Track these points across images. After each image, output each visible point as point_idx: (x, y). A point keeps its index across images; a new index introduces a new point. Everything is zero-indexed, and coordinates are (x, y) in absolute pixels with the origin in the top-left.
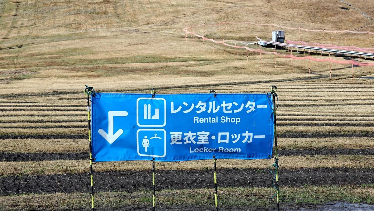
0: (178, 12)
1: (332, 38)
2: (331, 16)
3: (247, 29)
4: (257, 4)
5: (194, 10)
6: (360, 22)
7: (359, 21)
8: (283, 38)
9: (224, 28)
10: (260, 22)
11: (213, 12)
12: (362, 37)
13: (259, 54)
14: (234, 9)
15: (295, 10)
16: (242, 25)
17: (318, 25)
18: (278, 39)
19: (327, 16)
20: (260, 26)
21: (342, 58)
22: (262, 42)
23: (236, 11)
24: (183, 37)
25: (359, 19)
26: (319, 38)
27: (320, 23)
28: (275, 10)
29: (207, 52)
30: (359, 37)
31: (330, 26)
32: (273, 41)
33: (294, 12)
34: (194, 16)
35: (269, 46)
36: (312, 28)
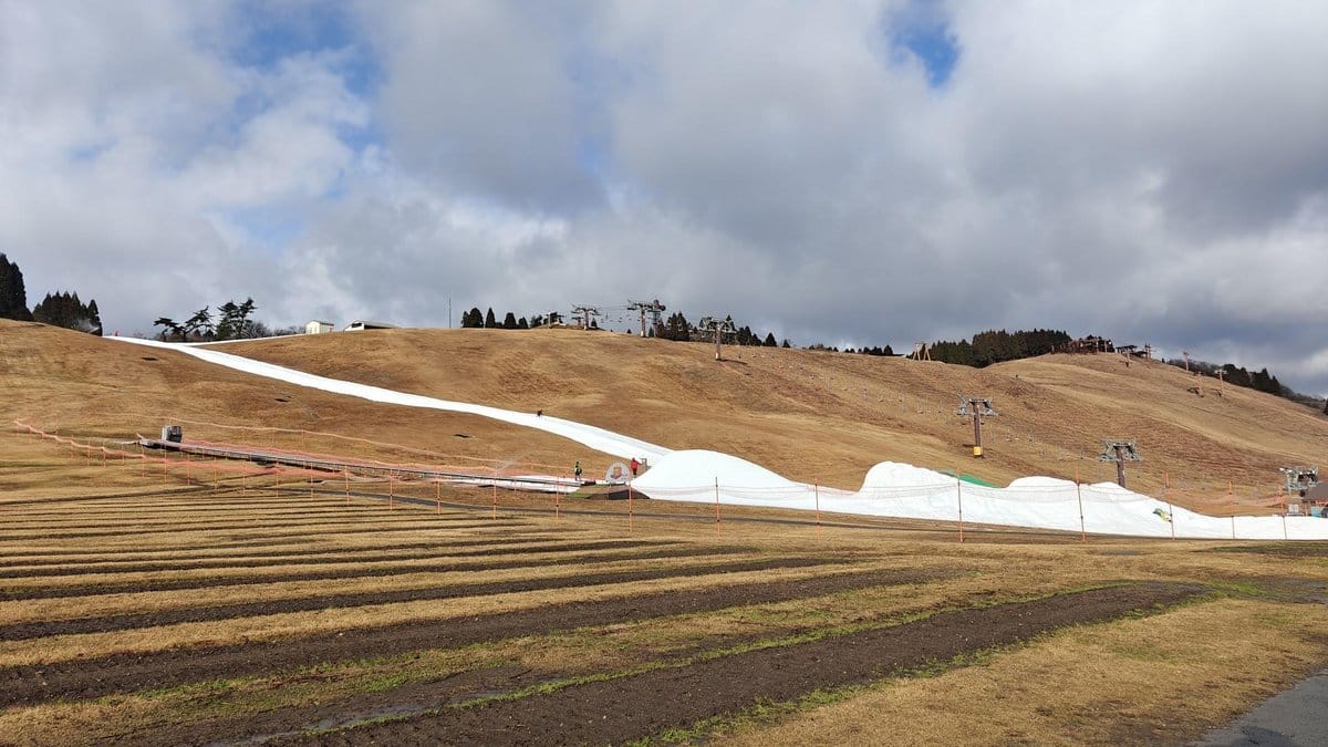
0: (21, 395)
1: (256, 437)
2: (262, 409)
3: (129, 423)
4: (153, 390)
5: (46, 393)
6: (299, 418)
7: (298, 416)
8: (180, 436)
9: (90, 421)
10: (153, 414)
11: (81, 398)
12: (297, 436)
13: (120, 457)
14: (116, 395)
15: (211, 400)
16: (123, 417)
17: (241, 420)
18: (171, 437)
19: (256, 409)
20: (152, 420)
21: (254, 463)
22: (145, 442)
23: (119, 398)
24: (15, 432)
25: (298, 414)
26: (236, 437)
27: (245, 418)
28: (182, 399)
29: (46, 454)
30: (293, 437)
31: (258, 421)
32: (164, 440)
33: (210, 402)
34: (46, 403)
35: (156, 446)
36: (232, 424)
